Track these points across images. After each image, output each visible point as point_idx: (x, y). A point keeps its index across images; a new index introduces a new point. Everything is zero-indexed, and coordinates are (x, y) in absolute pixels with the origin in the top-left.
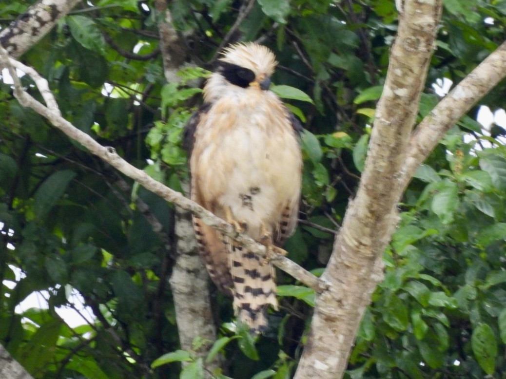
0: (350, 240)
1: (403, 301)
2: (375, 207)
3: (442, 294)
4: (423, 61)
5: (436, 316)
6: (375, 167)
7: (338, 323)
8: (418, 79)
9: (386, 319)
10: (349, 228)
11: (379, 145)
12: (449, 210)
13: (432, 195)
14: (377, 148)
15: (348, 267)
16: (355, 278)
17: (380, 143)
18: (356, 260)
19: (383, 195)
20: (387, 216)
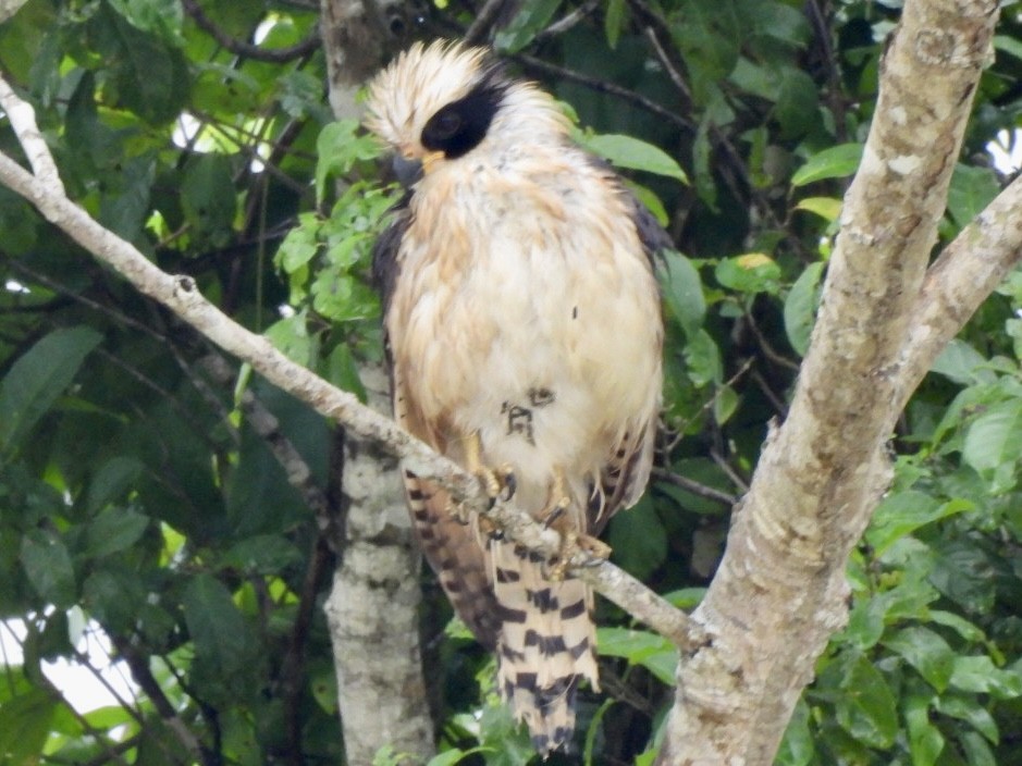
0: (768, 524)
1: (887, 676)
2: (832, 445)
3: (983, 660)
4: (961, 89)
5: (965, 714)
6: (836, 348)
7: (731, 727)
8: (946, 134)
9: (842, 719)
10: (767, 495)
11: (847, 294)
12: (1006, 458)
13: (969, 418)
14: (840, 299)
15: (759, 590)
16: (777, 618)
17: (851, 289)
18: (780, 573)
19: (853, 417)
20: (862, 469)
